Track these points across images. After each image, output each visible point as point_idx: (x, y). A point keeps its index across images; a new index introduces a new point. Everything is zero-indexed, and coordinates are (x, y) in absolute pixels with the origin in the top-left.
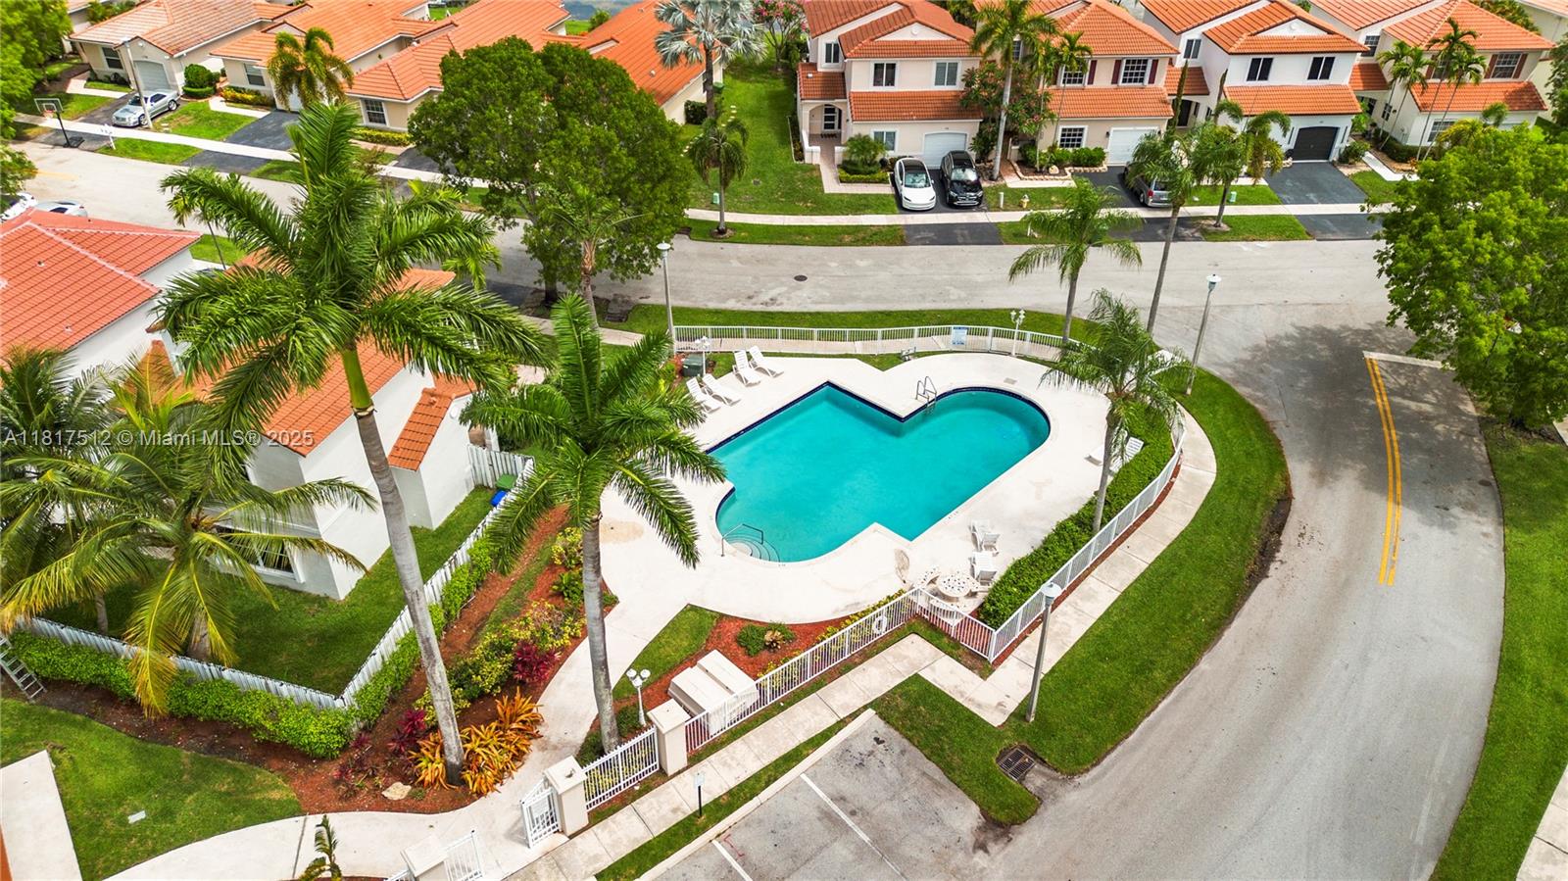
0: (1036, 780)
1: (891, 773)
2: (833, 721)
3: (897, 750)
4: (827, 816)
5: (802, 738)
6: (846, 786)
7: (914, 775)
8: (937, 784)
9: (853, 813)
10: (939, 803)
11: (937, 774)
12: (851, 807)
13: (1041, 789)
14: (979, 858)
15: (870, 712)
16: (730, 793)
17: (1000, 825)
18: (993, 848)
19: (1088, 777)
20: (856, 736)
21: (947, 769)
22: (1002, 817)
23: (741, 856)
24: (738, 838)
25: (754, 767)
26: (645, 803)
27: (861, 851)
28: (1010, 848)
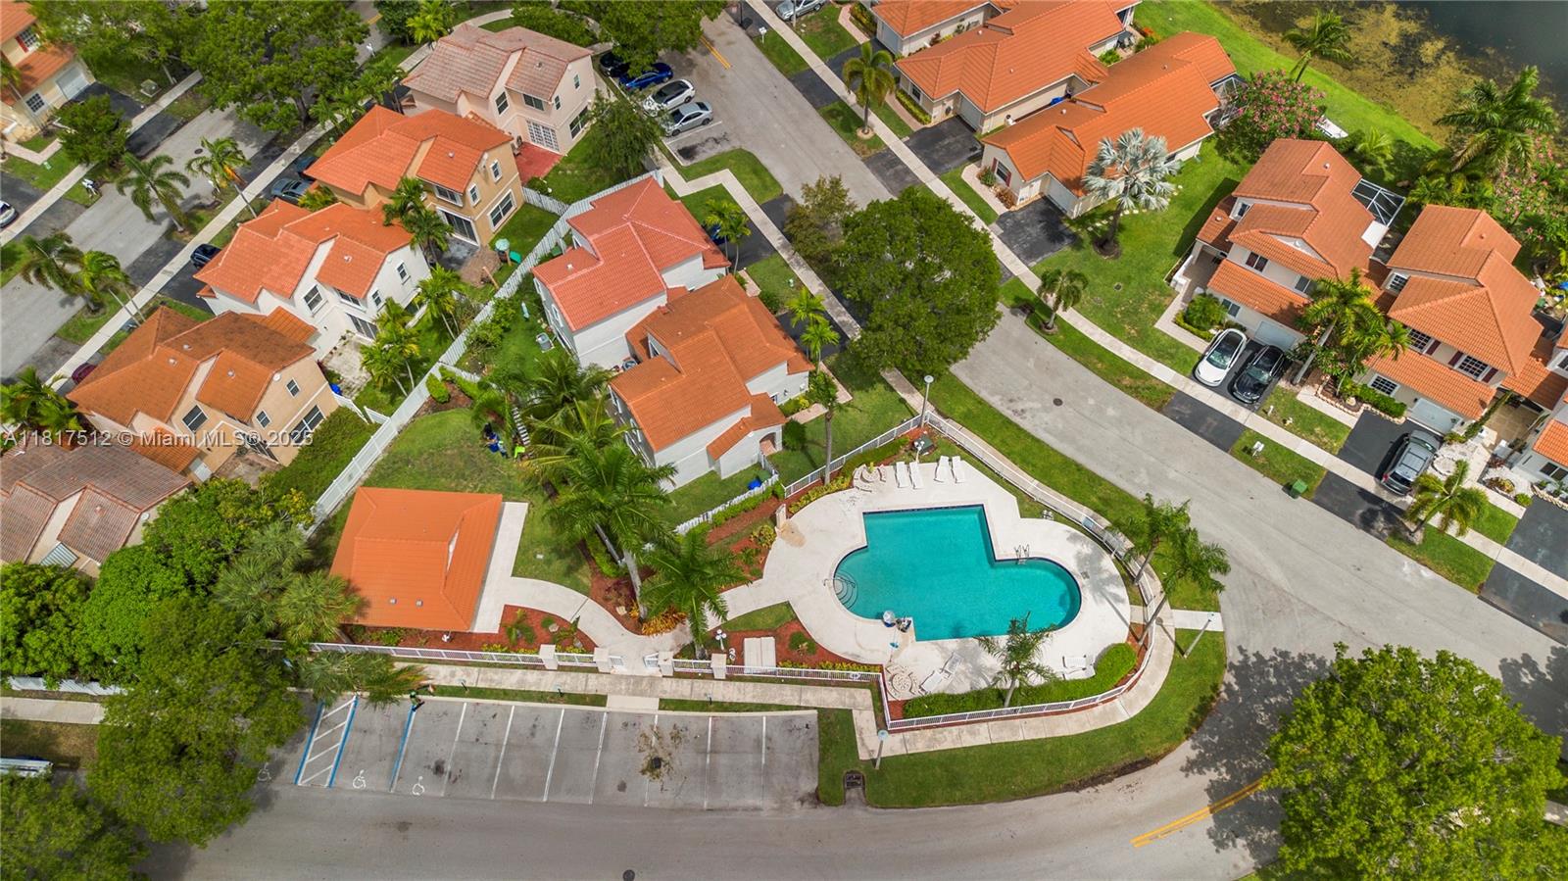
0: (853, 793)
1: (799, 744)
2: (796, 704)
3: (811, 736)
4: (758, 742)
5: (777, 701)
6: (776, 735)
7: (807, 752)
8: (811, 763)
9: (768, 748)
10: (804, 771)
11: (816, 759)
12: (770, 745)
13: (850, 799)
14: (797, 805)
15: (815, 712)
16: (731, 703)
17: (818, 798)
18: (806, 805)
19: (874, 810)
20: (800, 717)
21: (822, 760)
22: (821, 796)
23: (714, 731)
24: (720, 724)
25: (748, 699)
26: (698, 683)
27: (757, 765)
28: (812, 811)
